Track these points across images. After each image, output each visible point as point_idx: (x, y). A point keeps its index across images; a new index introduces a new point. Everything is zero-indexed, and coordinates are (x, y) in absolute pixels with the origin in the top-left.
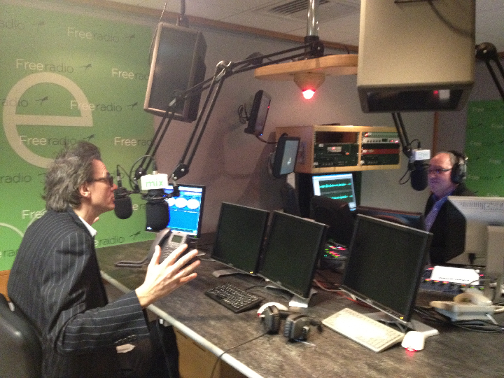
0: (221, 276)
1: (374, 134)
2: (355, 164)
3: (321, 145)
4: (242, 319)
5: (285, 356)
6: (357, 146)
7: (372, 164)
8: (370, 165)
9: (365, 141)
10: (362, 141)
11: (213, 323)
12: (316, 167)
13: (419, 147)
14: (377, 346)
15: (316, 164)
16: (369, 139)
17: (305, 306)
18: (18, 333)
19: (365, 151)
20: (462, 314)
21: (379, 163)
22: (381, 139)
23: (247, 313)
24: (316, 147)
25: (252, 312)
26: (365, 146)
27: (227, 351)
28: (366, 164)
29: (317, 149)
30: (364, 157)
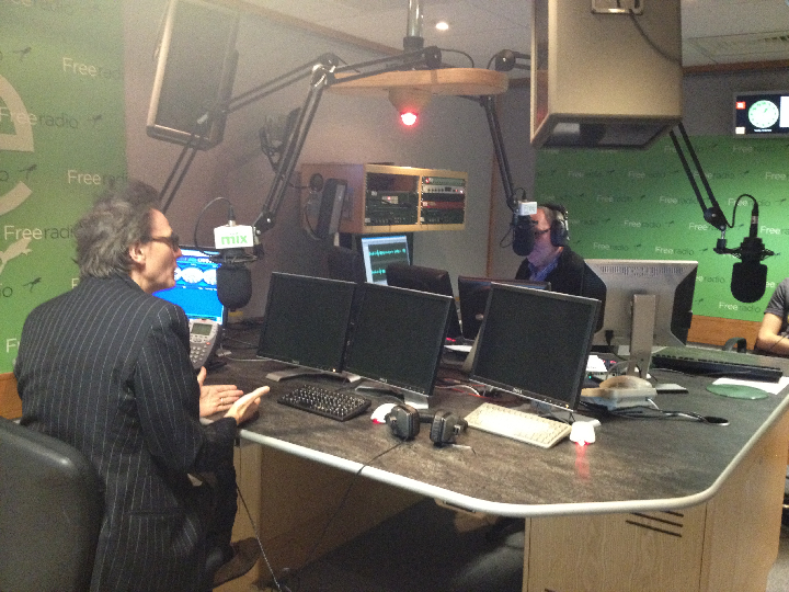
0: (281, 380)
1: (437, 180)
2: (413, 221)
3: (374, 193)
4: (356, 427)
5: (442, 462)
6: (416, 197)
7: (435, 223)
8: (432, 223)
9: (426, 189)
10: (423, 189)
11: (319, 435)
12: (368, 224)
13: (524, 198)
14: (546, 441)
15: (367, 220)
16: (431, 187)
17: (426, 406)
18: (64, 462)
19: (425, 204)
20: (621, 400)
21: (441, 222)
22: (443, 187)
23: (355, 420)
24: (369, 195)
25: (362, 418)
26: (426, 197)
27: (366, 464)
28: (426, 222)
29: (369, 199)
30: (425, 213)
